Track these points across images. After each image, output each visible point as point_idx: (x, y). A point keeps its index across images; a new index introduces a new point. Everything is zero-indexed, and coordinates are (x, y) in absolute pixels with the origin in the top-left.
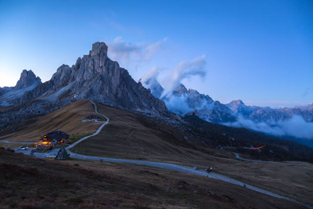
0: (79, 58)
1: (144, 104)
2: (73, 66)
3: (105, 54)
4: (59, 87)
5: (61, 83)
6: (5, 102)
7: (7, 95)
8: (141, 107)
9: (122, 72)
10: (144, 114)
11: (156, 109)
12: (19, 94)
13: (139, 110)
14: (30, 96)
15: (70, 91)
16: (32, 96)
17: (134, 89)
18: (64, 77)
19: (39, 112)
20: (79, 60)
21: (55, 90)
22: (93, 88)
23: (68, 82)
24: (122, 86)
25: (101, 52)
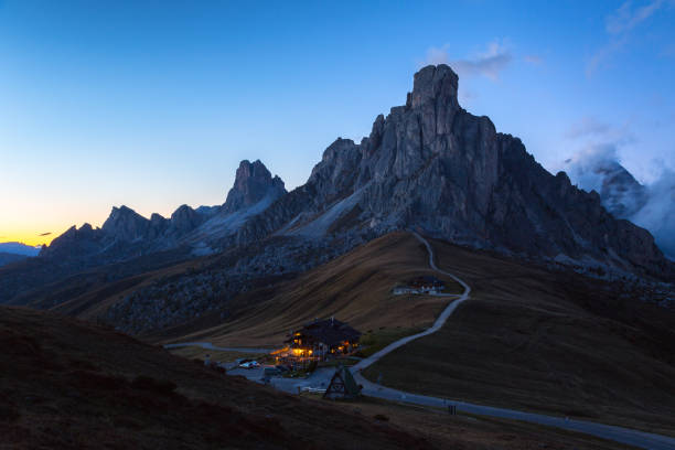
0: (381, 117)
1: (578, 239)
2: (365, 140)
3: (452, 99)
4: (330, 202)
5: (333, 191)
6: (202, 244)
7: (207, 228)
8: (571, 248)
9: (504, 145)
10: (579, 271)
11: (620, 255)
12: (233, 224)
13: (562, 258)
14: (259, 229)
15: (358, 209)
16: (263, 228)
17: (543, 195)
18: (343, 172)
19: (282, 269)
20: (380, 122)
21: (320, 208)
22: (420, 199)
23: (352, 183)
24: (506, 187)
25: (438, 94)
